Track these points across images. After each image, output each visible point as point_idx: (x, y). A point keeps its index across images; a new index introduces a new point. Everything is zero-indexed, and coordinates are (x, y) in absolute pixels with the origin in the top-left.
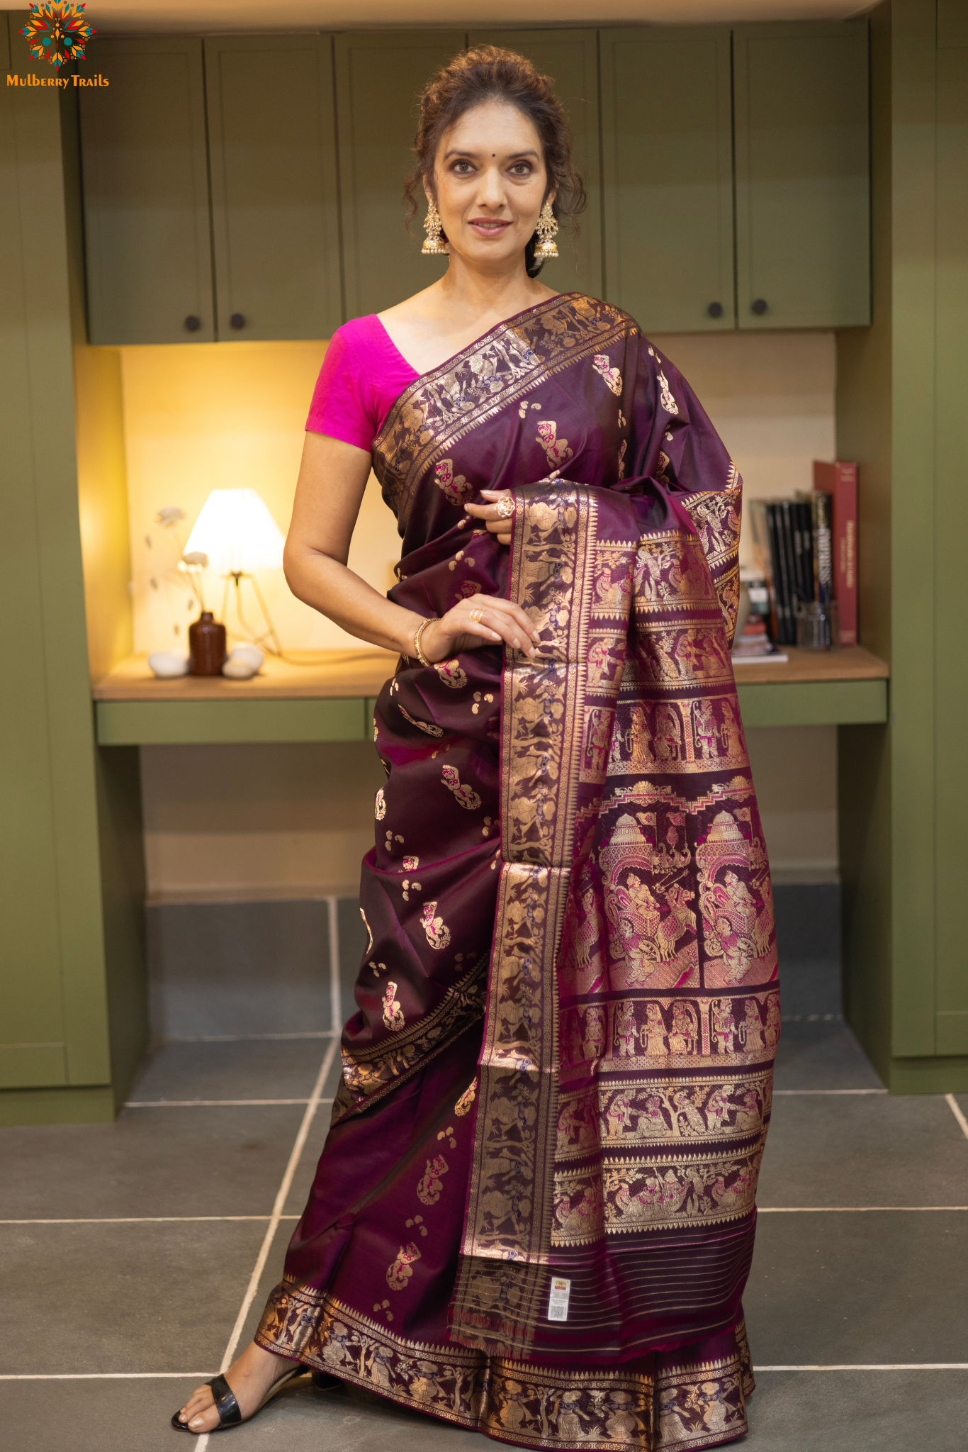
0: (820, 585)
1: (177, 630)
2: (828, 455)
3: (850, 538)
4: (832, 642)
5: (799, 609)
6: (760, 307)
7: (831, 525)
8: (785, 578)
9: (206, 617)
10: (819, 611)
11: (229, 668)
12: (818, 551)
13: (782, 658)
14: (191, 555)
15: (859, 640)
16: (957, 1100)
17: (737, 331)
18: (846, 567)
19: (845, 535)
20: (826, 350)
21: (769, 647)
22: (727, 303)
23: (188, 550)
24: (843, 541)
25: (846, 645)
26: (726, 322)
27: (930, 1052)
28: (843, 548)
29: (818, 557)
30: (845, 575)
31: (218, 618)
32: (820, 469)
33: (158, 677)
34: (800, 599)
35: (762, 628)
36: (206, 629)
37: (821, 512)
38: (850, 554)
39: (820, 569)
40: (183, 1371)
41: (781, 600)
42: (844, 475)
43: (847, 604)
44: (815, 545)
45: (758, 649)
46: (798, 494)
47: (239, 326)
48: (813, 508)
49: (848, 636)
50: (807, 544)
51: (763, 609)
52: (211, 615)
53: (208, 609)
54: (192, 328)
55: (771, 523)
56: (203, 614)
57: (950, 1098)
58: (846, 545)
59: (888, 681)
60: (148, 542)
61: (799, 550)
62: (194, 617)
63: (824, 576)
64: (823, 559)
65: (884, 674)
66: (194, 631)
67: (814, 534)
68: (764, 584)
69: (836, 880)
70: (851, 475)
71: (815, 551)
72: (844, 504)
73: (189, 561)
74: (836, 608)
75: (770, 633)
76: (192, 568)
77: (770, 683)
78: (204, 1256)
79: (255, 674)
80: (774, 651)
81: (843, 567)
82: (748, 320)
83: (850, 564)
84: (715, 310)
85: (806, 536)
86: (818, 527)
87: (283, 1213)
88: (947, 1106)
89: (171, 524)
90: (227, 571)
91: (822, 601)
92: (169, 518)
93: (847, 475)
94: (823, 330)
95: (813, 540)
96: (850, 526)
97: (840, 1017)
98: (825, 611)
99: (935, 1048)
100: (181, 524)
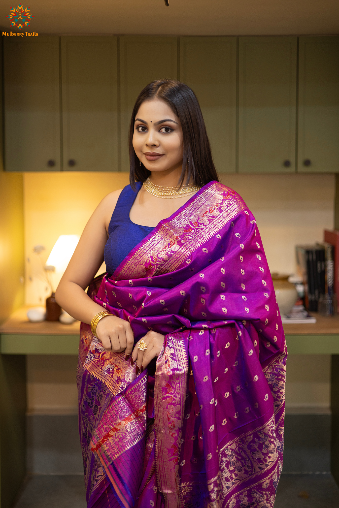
0: (328, 287)
1: (40, 300)
2: (331, 227)
4: (334, 312)
5: (319, 297)
6: (307, 163)
7: (333, 259)
8: (312, 281)
10: (328, 298)
11: (62, 319)
12: (328, 271)
13: (313, 321)
14: (48, 267)
17: (297, 173)
21: (305, 314)
22: (293, 161)
23: (47, 265)
26: (292, 169)
29: (327, 274)
32: (327, 234)
34: (319, 292)
35: (301, 303)
37: (329, 254)
41: (311, 290)
44: (326, 268)
45: (300, 315)
46: (317, 244)
47: (72, 165)
48: (326, 252)
50: (322, 267)
51: (302, 295)
54: (51, 165)
55: (307, 258)
56: (52, 294)
60: (29, 260)
61: (319, 270)
62: (48, 294)
63: (329, 281)
64: (329, 274)
66: (48, 301)
67: (326, 263)
68: (302, 284)
69: (329, 412)
71: (326, 271)
73: (47, 270)
74: (336, 297)
75: (304, 305)
77: (309, 334)
80: (308, 317)
82: (302, 168)
84: (287, 164)
85: (322, 264)
86: (327, 260)
89: (39, 252)
91: (330, 294)
92: (38, 250)
94: (331, 174)
95: (326, 266)
97: (329, 473)
98: (331, 299)
100: (44, 253)
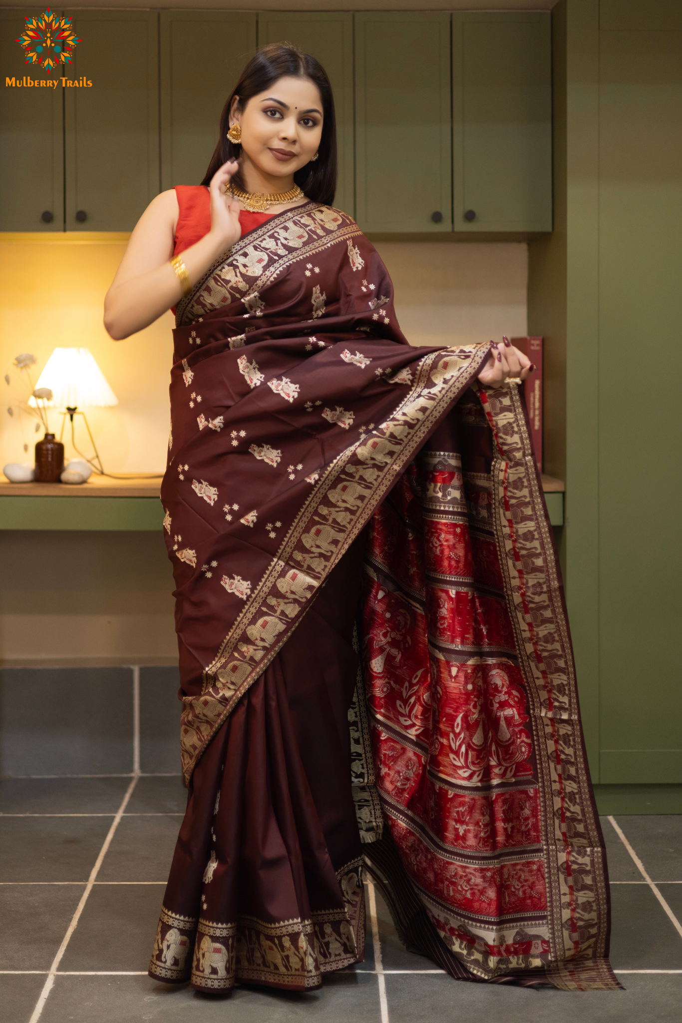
1: (26, 448)
2: (522, 332)
3: (537, 393)
6: (470, 216)
9: (49, 438)
11: (65, 476)
14: (39, 390)
15: (543, 470)
16: (616, 819)
17: (453, 235)
18: (534, 415)
19: (533, 390)
20: (520, 255)
22: (446, 213)
23: (38, 386)
24: (532, 395)
26: (445, 227)
27: (596, 781)
28: (532, 399)
30: (533, 419)
31: (58, 439)
33: (12, 482)
36: (50, 446)
38: (537, 405)
42: (533, 345)
47: (82, 220)
52: (53, 436)
53: (51, 432)
54: (47, 220)
56: (47, 435)
57: (611, 819)
58: (534, 398)
59: (564, 494)
60: (7, 380)
62: (40, 437)
65: (561, 489)
66: (40, 448)
70: (538, 345)
73: (38, 395)
76: (41, 402)
78: (36, 905)
79: (84, 482)
81: (531, 415)
82: (462, 225)
83: (537, 412)
84: (437, 217)
87: (96, 881)
88: (610, 824)
89: (26, 366)
90: (66, 405)
92: (24, 362)
93: (535, 345)
96: (537, 383)
99: (599, 778)
100: (33, 368)
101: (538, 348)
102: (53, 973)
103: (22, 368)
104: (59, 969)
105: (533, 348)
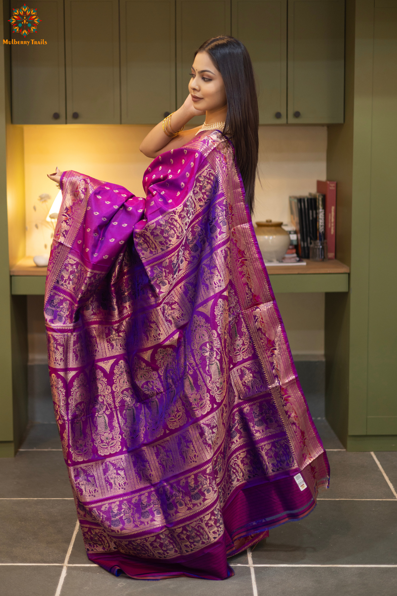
0: (320, 233)
1: (45, 247)
2: (323, 178)
3: (333, 213)
4: (324, 258)
5: (311, 243)
6: (297, 115)
7: (324, 207)
8: (305, 230)
10: (319, 244)
12: (319, 219)
13: (304, 264)
14: (53, 214)
15: (336, 257)
16: (375, 454)
17: (287, 125)
18: (331, 226)
19: (331, 212)
20: (323, 133)
21: (298, 259)
22: (283, 112)
23: (51, 212)
24: (330, 215)
25: (330, 259)
26: (283, 121)
27: (365, 434)
28: (330, 217)
29: (319, 221)
30: (330, 229)
32: (320, 184)
33: (38, 266)
34: (311, 239)
35: (294, 251)
37: (321, 203)
38: (333, 220)
39: (320, 226)
40: (48, 563)
41: (303, 239)
42: (331, 186)
43: (331, 241)
44: (318, 216)
45: (293, 260)
46: (310, 194)
47: (76, 117)
48: (317, 201)
49: (331, 255)
50: (315, 216)
51: (295, 243)
54: (56, 118)
55: (299, 206)
57: (373, 454)
59: (349, 274)
60: (35, 208)
61: (311, 218)
63: (321, 229)
64: (321, 222)
65: (348, 271)
67: (318, 211)
68: (296, 232)
69: (323, 359)
70: (334, 187)
71: (318, 219)
72: (330, 199)
73: (52, 217)
74: (327, 243)
75: (297, 253)
77: (298, 274)
78: (56, 514)
80: (300, 261)
81: (329, 226)
82: (292, 120)
83: (333, 224)
84: (278, 115)
85: (314, 212)
86: (319, 209)
88: (372, 457)
89: (45, 201)
91: (321, 240)
92: (44, 198)
93: (332, 187)
94: (322, 125)
95: (317, 214)
96: (333, 208)
97: (324, 418)
98: (322, 244)
99: (367, 432)
100: (49, 201)
101: (333, 188)
102: (66, 564)
103: (43, 202)
104: (69, 563)
105: (331, 188)
